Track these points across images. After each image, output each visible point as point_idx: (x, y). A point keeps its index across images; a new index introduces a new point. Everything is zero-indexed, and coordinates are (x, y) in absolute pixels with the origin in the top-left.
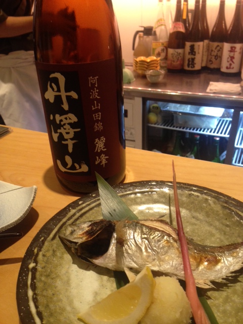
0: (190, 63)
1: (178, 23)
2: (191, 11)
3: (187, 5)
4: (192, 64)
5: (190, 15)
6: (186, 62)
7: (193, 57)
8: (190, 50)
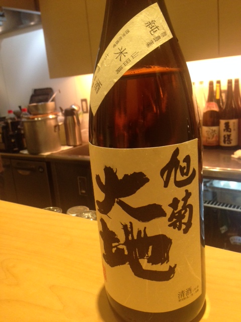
0: (226, 139)
1: (212, 103)
2: (224, 91)
3: (220, 86)
4: (228, 140)
5: (224, 96)
6: (222, 139)
7: (229, 133)
8: (225, 127)
